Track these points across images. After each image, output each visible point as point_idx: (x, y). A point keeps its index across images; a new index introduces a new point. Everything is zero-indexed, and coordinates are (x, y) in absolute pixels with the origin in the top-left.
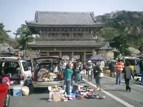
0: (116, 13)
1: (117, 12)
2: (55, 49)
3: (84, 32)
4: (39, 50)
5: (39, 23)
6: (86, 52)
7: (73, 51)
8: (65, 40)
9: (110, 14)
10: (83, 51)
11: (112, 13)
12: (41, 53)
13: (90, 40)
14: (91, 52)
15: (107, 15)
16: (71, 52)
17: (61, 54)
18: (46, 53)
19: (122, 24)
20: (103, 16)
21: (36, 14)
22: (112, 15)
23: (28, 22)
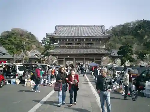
0: (135, 22)
1: (137, 21)
2: (68, 56)
3: (95, 42)
4: (57, 57)
5: (58, 35)
6: (96, 59)
7: (85, 58)
8: (78, 48)
9: (130, 23)
10: (93, 58)
11: (132, 22)
12: (59, 59)
13: (99, 49)
14: (100, 59)
15: (128, 24)
16: (83, 59)
17: (74, 60)
18: (63, 59)
19: (142, 32)
20: (123, 25)
21: (56, 27)
22: (132, 24)
23: (49, 34)
